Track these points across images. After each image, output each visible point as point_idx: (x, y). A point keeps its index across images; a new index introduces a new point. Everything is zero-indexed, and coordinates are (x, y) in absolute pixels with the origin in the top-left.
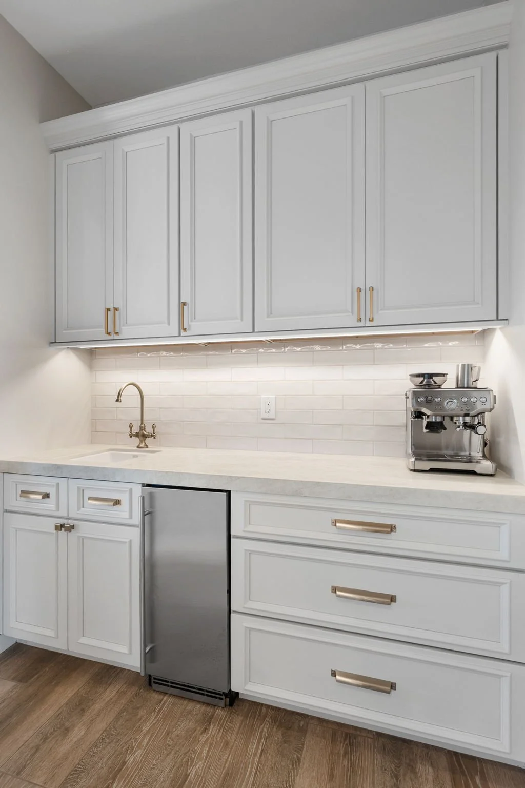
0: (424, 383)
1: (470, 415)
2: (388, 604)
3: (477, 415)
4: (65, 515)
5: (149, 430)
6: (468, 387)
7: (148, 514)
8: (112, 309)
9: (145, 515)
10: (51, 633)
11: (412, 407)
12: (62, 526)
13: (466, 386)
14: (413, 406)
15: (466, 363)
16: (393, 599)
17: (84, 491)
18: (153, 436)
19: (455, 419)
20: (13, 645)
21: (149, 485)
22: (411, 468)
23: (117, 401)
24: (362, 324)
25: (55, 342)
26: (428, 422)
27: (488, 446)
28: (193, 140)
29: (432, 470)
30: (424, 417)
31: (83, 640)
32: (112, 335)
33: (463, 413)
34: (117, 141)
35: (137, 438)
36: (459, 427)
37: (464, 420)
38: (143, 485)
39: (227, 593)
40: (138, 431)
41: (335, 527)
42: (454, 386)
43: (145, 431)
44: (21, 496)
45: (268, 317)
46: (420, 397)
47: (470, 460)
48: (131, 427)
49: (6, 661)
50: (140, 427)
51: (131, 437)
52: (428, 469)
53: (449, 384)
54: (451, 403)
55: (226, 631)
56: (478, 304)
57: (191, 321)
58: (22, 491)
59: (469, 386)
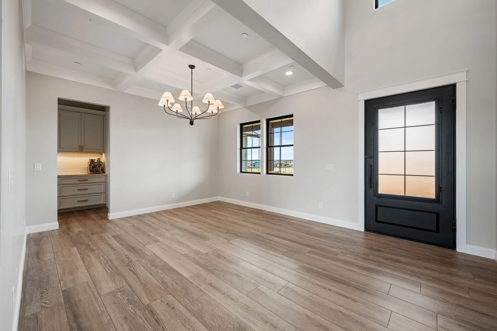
0: (91, 160)
3: (100, 165)
6: (99, 161)
15: (99, 158)
19: (97, 166)
22: (89, 173)
24: (80, 151)
26: (92, 166)
27: (102, 169)
29: (93, 173)
42: (97, 161)
46: (91, 163)
47: (99, 171)
53: (96, 161)
54: (96, 163)
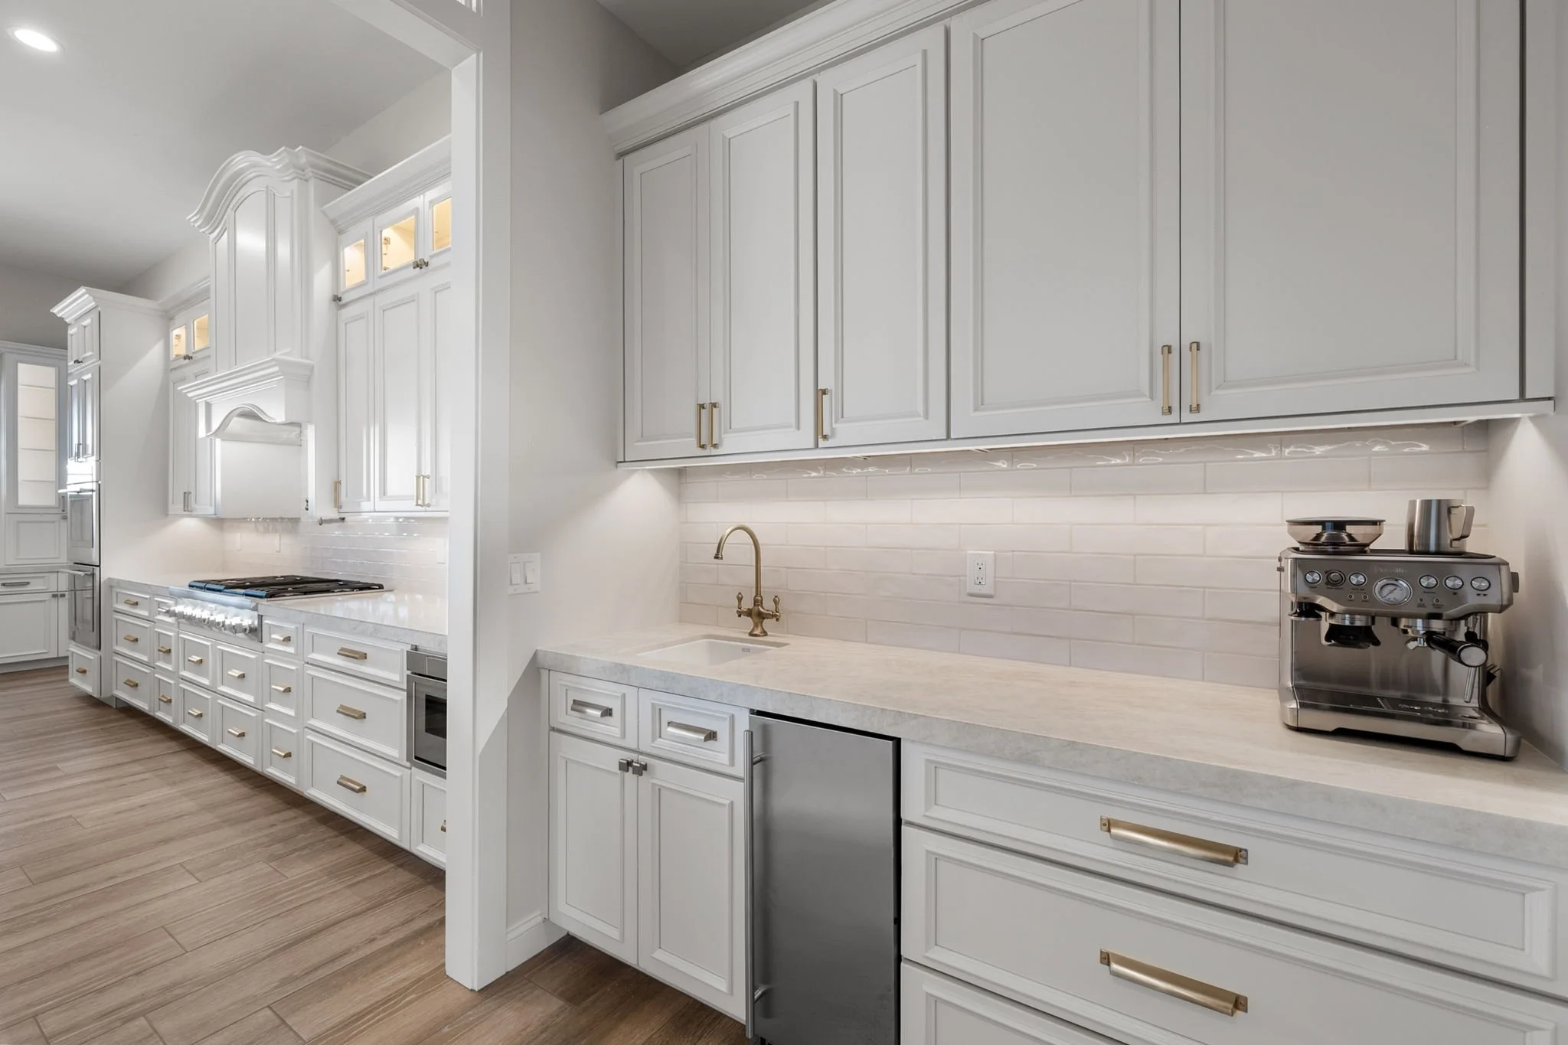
0: (1323, 539)
1: (1444, 617)
2: (1227, 1014)
3: (1465, 617)
4: (634, 746)
5: (768, 606)
6: (1438, 553)
7: (761, 763)
8: (707, 406)
9: (753, 764)
10: (615, 933)
11: (1293, 592)
12: (629, 764)
13: (1433, 548)
14: (1294, 590)
15: (1434, 496)
16: (1239, 1003)
17: (662, 711)
18: (775, 616)
19: (1403, 623)
20: (563, 938)
21: (760, 713)
22: (1290, 724)
23: (716, 557)
24: (1173, 418)
25: (625, 462)
26: (1332, 626)
27: (1497, 681)
28: (839, 99)
29: (1341, 733)
30: (1323, 614)
31: (659, 955)
32: (708, 447)
33: (1425, 611)
34: (714, 123)
35: (749, 618)
36: (1415, 639)
37: (1426, 626)
38: (752, 712)
39: (895, 923)
40: (751, 606)
41: (1108, 833)
42: (1403, 547)
43: (762, 607)
44: (573, 709)
45: (976, 410)
46: (1311, 572)
48: (740, 599)
49: (552, 962)
50: (755, 600)
51: (740, 616)
52: (1331, 728)
54: (1391, 588)
55: (893, 992)
56: (1466, 365)
57: (836, 422)
58: (574, 701)
59: (1443, 549)
